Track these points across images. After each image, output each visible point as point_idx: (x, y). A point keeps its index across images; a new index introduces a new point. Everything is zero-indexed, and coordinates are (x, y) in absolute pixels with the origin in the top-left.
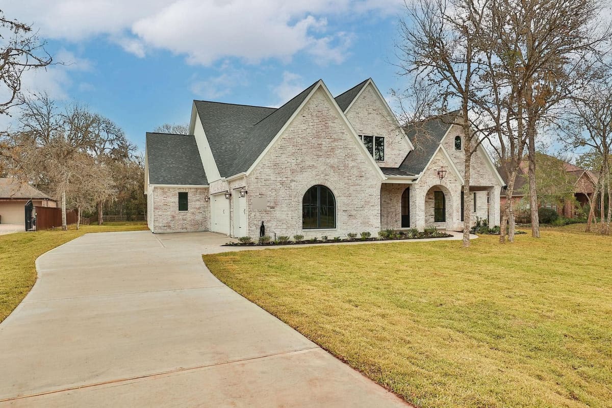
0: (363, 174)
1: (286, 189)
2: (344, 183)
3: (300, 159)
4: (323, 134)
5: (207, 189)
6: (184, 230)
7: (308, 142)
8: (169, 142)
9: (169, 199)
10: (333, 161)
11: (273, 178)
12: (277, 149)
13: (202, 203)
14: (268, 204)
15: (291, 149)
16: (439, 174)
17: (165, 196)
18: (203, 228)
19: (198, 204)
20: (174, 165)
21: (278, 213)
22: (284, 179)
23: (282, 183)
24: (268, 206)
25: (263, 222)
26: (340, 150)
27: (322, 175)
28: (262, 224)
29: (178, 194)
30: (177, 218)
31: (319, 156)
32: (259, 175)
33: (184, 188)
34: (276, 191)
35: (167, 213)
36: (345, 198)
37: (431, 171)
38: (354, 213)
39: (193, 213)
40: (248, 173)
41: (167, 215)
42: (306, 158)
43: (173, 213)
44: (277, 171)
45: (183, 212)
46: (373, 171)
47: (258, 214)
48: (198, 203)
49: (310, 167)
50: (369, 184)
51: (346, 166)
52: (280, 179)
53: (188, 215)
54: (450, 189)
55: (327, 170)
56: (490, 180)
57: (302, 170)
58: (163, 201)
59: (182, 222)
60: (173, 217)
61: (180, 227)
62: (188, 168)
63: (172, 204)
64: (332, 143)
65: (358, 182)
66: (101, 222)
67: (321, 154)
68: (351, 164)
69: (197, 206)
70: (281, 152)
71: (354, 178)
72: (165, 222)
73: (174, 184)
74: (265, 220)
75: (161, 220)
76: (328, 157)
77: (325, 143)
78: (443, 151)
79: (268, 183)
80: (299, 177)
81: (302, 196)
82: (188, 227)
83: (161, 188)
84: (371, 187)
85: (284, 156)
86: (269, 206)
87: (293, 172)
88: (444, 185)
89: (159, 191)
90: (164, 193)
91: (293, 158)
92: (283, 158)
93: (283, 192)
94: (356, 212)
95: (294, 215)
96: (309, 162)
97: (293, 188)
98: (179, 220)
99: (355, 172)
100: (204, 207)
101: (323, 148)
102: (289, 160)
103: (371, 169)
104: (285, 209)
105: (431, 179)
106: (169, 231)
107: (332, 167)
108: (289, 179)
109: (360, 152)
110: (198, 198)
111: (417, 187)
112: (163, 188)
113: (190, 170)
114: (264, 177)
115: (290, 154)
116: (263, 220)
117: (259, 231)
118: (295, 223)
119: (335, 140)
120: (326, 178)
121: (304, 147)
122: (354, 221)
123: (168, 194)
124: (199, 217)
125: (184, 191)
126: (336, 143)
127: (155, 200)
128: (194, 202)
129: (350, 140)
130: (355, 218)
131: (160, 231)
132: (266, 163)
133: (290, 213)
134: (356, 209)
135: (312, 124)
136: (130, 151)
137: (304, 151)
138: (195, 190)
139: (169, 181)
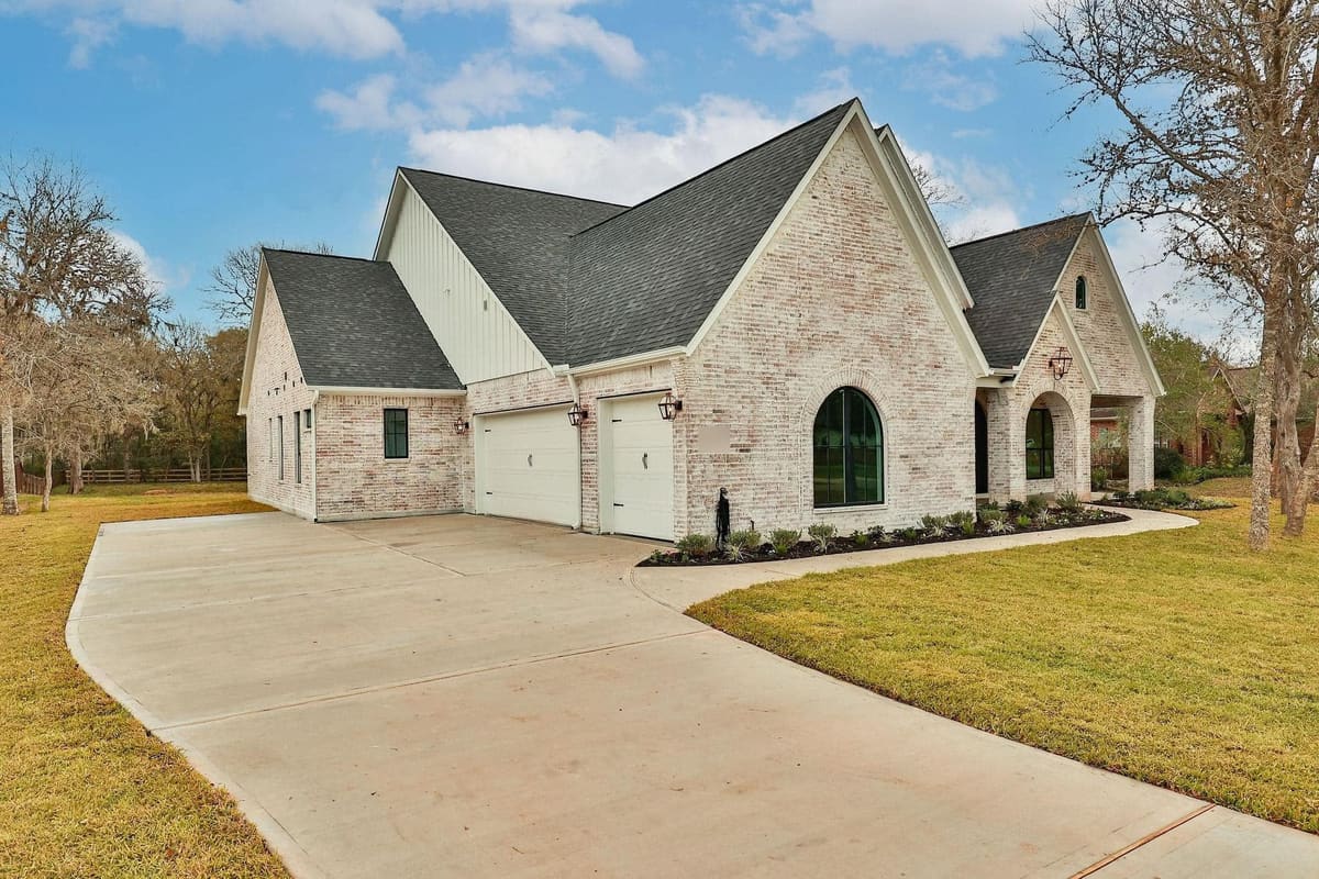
0: (941, 359)
1: (776, 398)
2: (901, 383)
3: (808, 315)
4: (858, 250)
5: (460, 401)
6: (400, 511)
7: (826, 268)
8: (331, 276)
9: (358, 428)
10: (879, 323)
11: (746, 367)
12: (754, 283)
13: (446, 438)
14: (735, 441)
15: (786, 286)
16: (1051, 364)
17: (348, 418)
18: (448, 505)
19: (435, 441)
20: (359, 335)
21: (758, 466)
22: (773, 369)
23: (767, 381)
24: (732, 446)
25: (723, 492)
26: (893, 296)
27: (857, 361)
28: (722, 497)
29: (381, 414)
30: (380, 478)
31: (848, 309)
32: (711, 355)
33: (396, 395)
34: (752, 402)
35: (352, 466)
36: (905, 423)
37: (1038, 359)
38: (921, 462)
39: (422, 466)
40: (689, 349)
41: (354, 471)
42: (822, 313)
43: (369, 466)
44: (755, 345)
45: (396, 463)
46: (960, 353)
47: (711, 467)
48: (435, 437)
49: (833, 337)
50: (952, 387)
51: (906, 338)
52: (760, 368)
53: (409, 469)
54: (1071, 403)
55: (866, 346)
56: (1136, 383)
57: (813, 344)
58: (342, 432)
59: (392, 489)
60: (371, 475)
61: (388, 503)
62: (399, 344)
63: (366, 442)
64: (877, 276)
65: (931, 380)
66: (76, 487)
67: (852, 303)
68: (918, 332)
69: (434, 447)
70: (764, 292)
71: (921, 369)
72: (348, 488)
73: (374, 386)
74: (728, 484)
75: (337, 484)
76: (868, 310)
77: (863, 271)
78: (1061, 310)
79: (733, 378)
80: (805, 366)
81: (813, 417)
82: (412, 502)
83: (336, 397)
84: (956, 394)
85: (770, 304)
86: (736, 446)
87: (792, 349)
88: (1059, 391)
89: (333, 405)
90: (345, 409)
91: (792, 310)
92: (769, 311)
93: (769, 408)
94: (926, 461)
95: (795, 469)
96: (829, 326)
97: (791, 393)
98: (385, 484)
99: (924, 354)
100: (451, 449)
101: (858, 286)
102: (783, 317)
103: (956, 347)
104: (774, 454)
105: (1037, 377)
106: (358, 514)
107: (877, 339)
108: (784, 370)
109: (935, 304)
110: (434, 424)
111: (1011, 395)
112: (342, 398)
113: (404, 349)
114: (724, 361)
115: (784, 299)
116: (723, 484)
117: (713, 515)
118: (797, 493)
119: (883, 268)
120: (865, 369)
121: (815, 281)
122: (924, 483)
123: (355, 413)
124: (437, 476)
125: (399, 405)
126: (884, 277)
127: (320, 429)
128: (424, 434)
129: (913, 270)
130: (925, 476)
131: (335, 515)
132: (730, 322)
133: (784, 463)
134: (927, 452)
135: (831, 220)
136: (154, 311)
137: (816, 292)
138: (428, 403)
139: (359, 378)
